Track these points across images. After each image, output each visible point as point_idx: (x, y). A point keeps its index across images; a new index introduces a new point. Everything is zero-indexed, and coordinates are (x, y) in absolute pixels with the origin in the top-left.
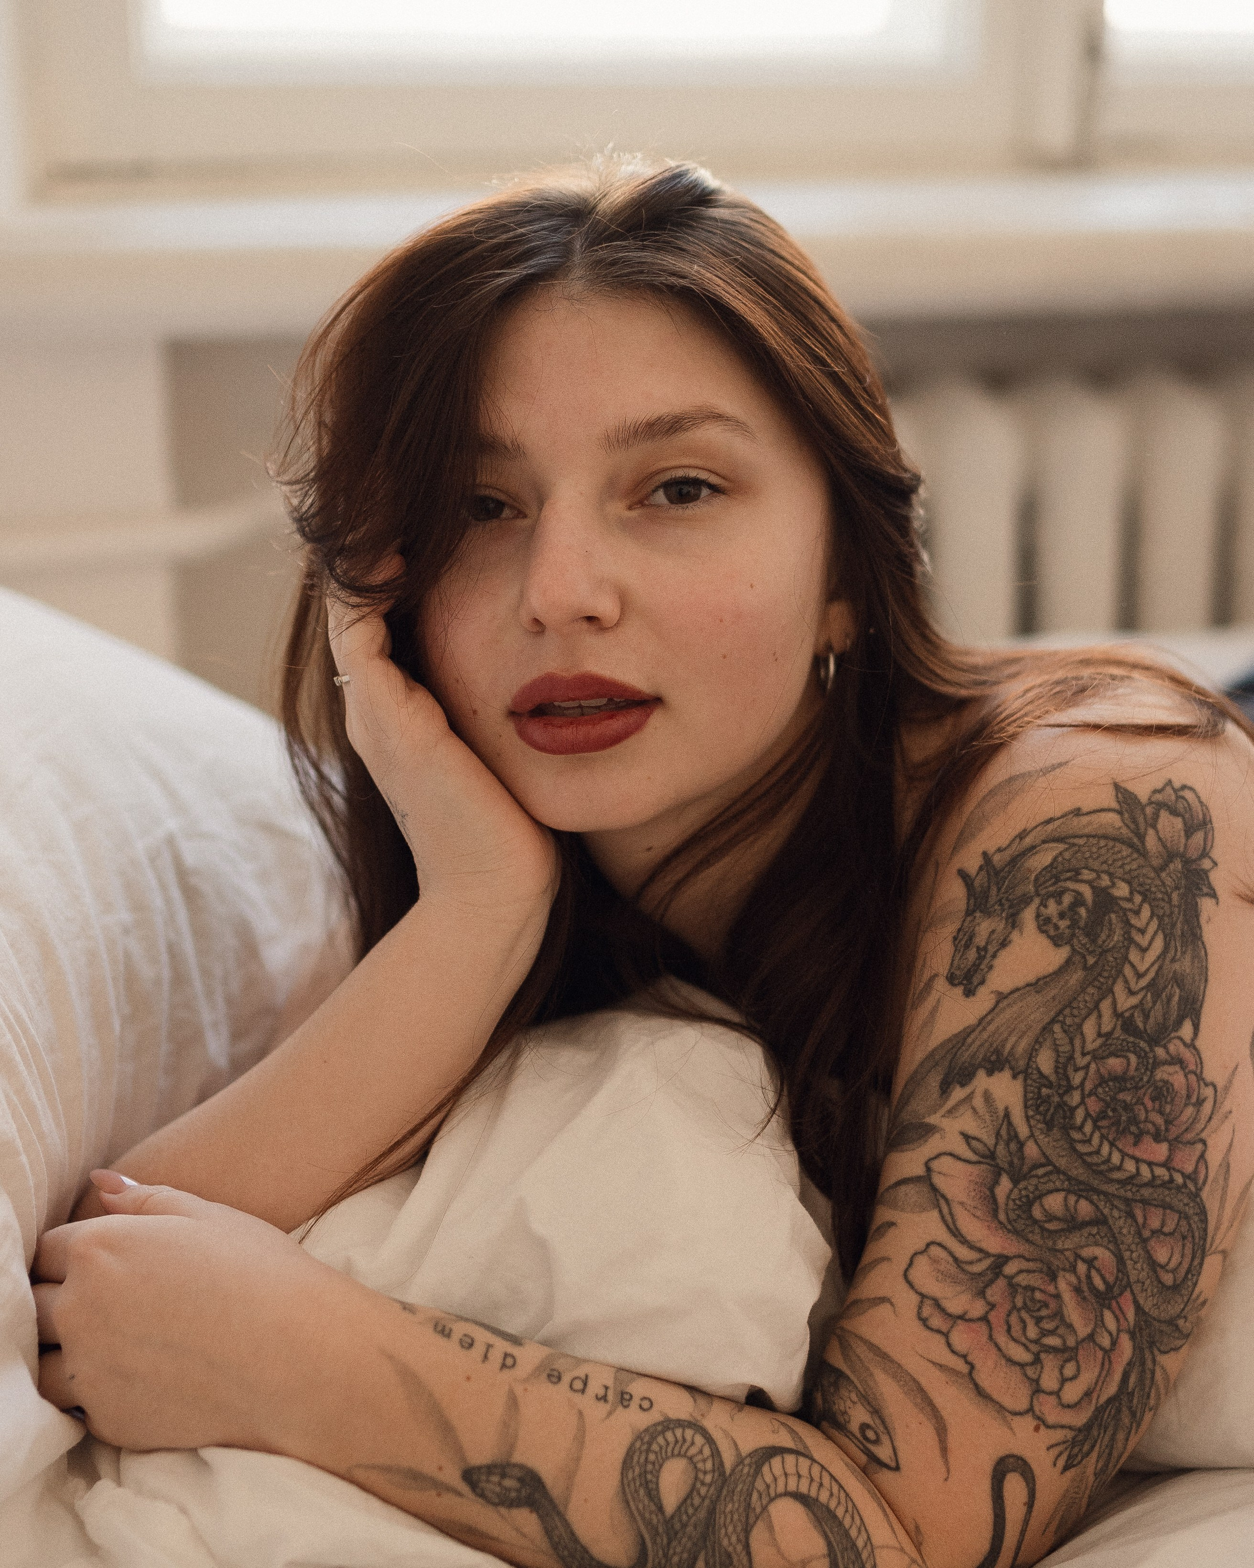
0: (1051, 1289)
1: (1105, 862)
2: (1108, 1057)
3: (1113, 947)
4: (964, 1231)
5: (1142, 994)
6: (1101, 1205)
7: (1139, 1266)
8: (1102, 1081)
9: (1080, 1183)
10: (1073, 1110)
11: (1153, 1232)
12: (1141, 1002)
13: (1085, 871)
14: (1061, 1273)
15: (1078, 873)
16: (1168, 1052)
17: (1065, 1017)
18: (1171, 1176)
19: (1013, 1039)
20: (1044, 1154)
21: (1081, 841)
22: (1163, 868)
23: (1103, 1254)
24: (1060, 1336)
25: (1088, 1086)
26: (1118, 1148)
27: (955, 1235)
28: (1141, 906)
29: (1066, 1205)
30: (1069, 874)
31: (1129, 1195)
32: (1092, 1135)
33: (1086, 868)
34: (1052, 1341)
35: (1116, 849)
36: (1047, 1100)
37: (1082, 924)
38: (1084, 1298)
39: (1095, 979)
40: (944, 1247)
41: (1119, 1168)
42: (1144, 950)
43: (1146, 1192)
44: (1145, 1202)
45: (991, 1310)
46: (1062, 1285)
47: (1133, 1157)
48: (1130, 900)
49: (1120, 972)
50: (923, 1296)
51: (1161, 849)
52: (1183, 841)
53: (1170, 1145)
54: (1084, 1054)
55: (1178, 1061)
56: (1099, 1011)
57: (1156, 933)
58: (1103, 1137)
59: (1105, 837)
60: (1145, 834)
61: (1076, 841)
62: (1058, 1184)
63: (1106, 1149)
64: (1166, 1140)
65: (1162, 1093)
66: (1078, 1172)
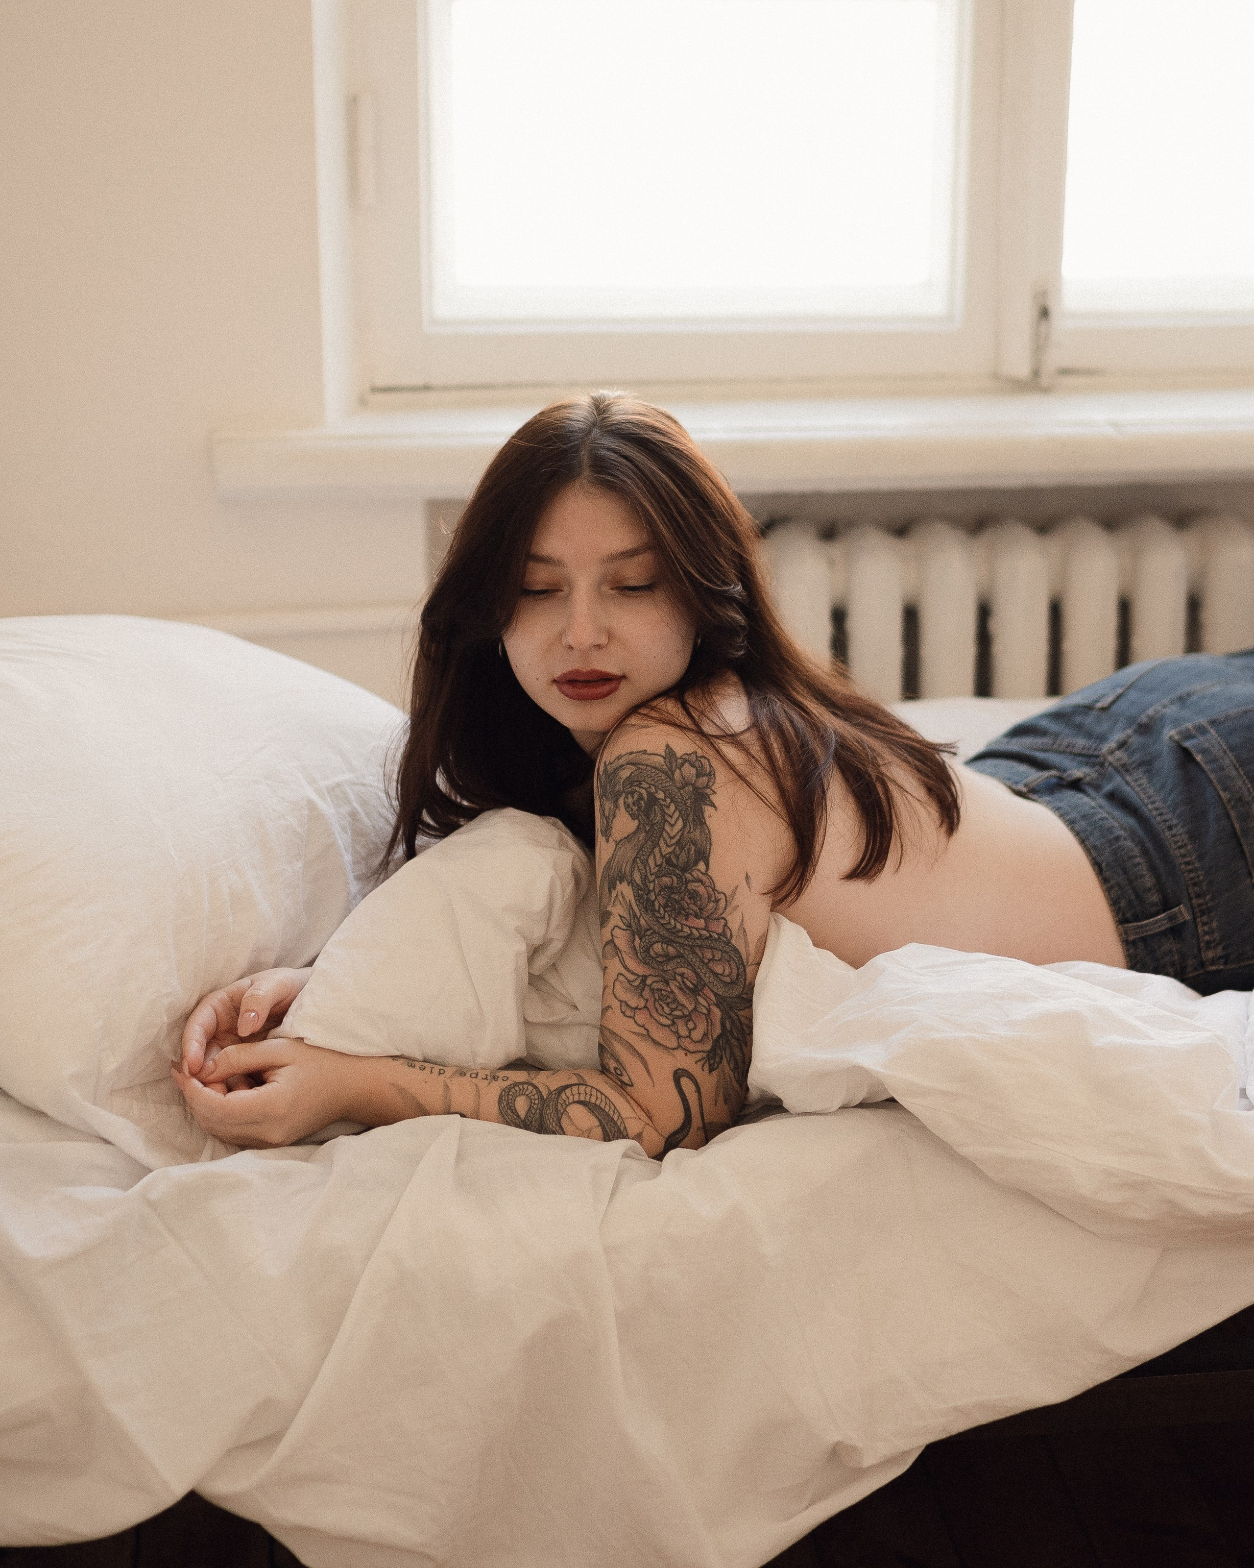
0: (669, 989)
1: (654, 780)
2: (663, 876)
3: (658, 823)
4: (629, 966)
5: (674, 847)
6: (679, 948)
7: (708, 975)
8: (663, 888)
9: (666, 938)
10: (654, 902)
11: (710, 960)
12: (674, 851)
13: (644, 783)
14: (670, 981)
15: (641, 783)
16: (693, 876)
17: (641, 855)
18: (710, 934)
19: (624, 865)
20: (648, 924)
21: (642, 768)
22: (683, 788)
23: (686, 971)
24: (681, 1011)
25: (657, 890)
26: (678, 921)
27: (627, 970)
28: (670, 803)
29: (663, 949)
30: (636, 784)
31: (691, 943)
32: (665, 915)
33: (644, 781)
34: (678, 1013)
35: (660, 775)
36: (643, 898)
37: (643, 810)
38: (685, 993)
39: (651, 837)
40: (624, 975)
41: (682, 931)
42: (672, 826)
43: (699, 942)
45: (647, 1002)
46: (673, 987)
47: (687, 926)
48: (665, 801)
49: (662, 835)
50: (621, 1001)
51: (682, 780)
52: (694, 778)
53: (707, 920)
54: (652, 875)
55: (700, 881)
56: (655, 854)
57: (678, 818)
58: (669, 916)
59: (657, 768)
60: (675, 771)
61: (640, 766)
62: (657, 938)
63: (672, 922)
64: (702, 918)
65: (694, 896)
66: (663, 932)
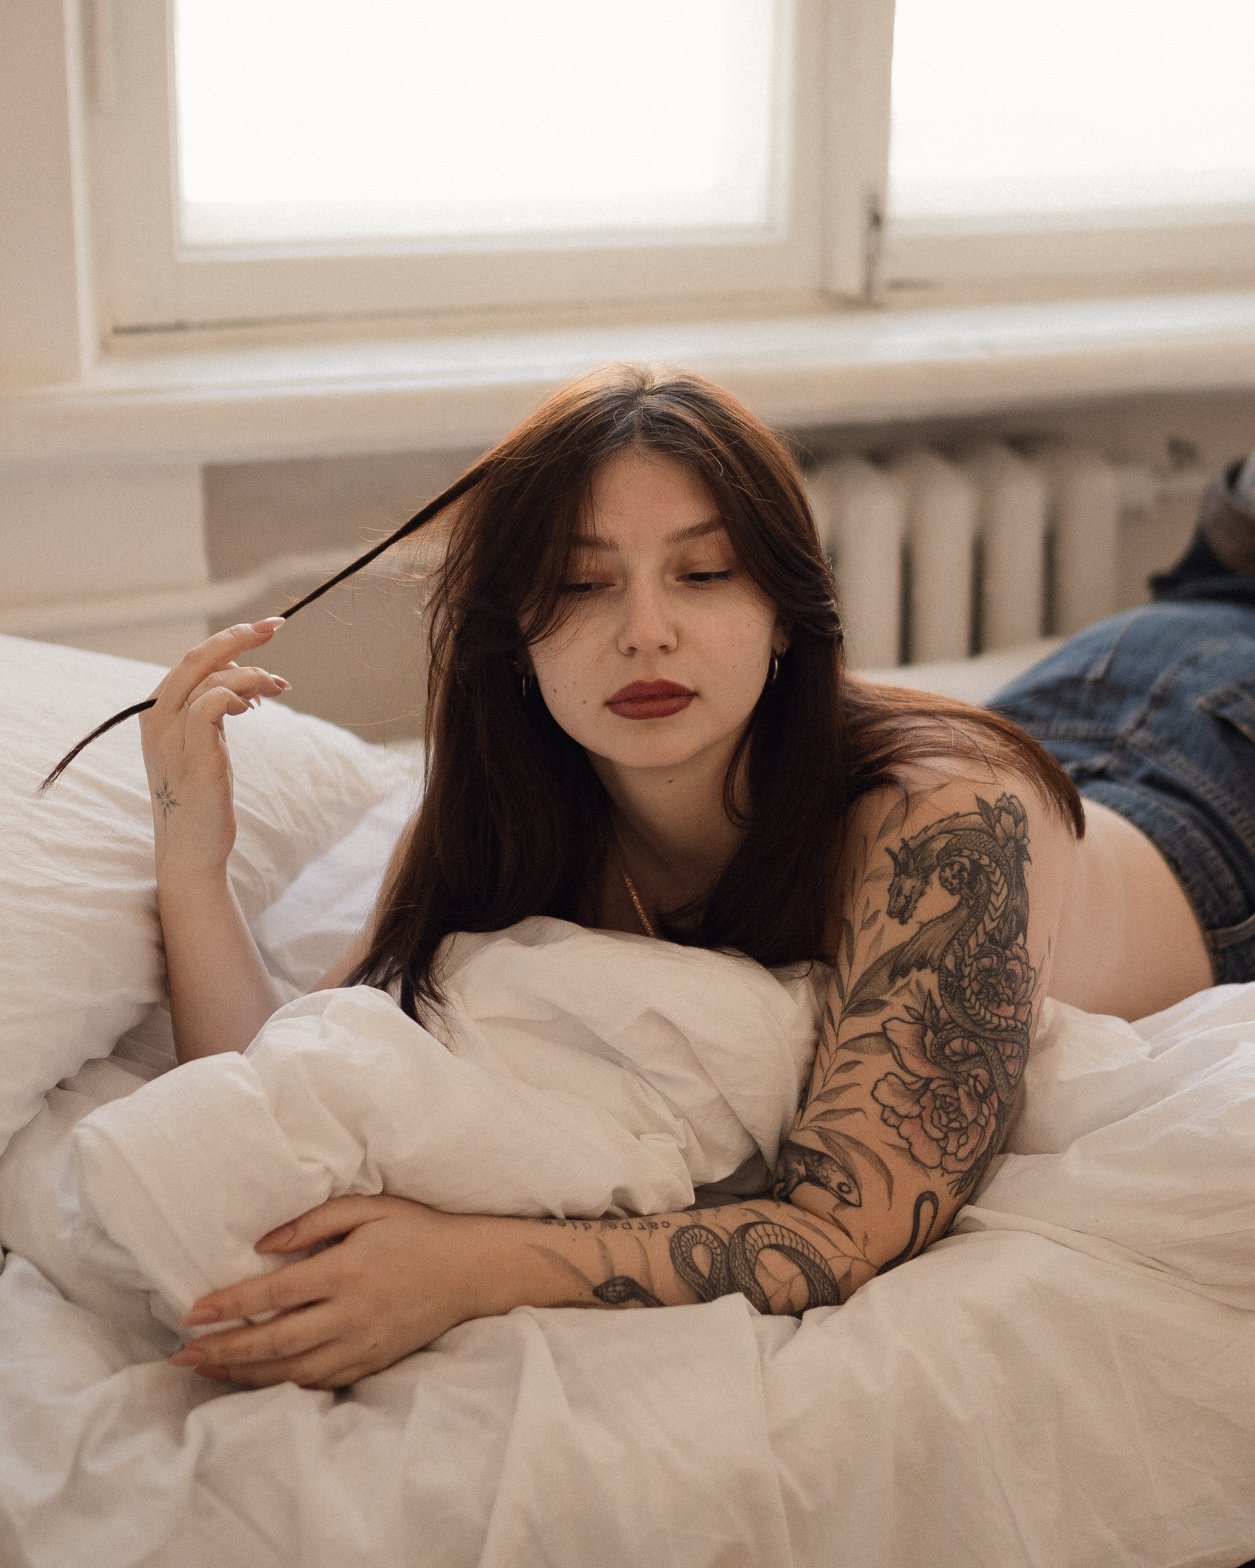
0: (955, 1095)
1: (975, 845)
2: (982, 958)
3: (983, 894)
4: (907, 1064)
5: (999, 919)
6: (981, 1044)
7: (1000, 1077)
8: (980, 971)
9: (970, 1032)
10: (965, 989)
11: (1008, 1057)
12: (998, 926)
13: (966, 851)
14: (960, 1085)
15: (961, 852)
16: (1012, 953)
17: (959, 936)
18: (1016, 1024)
19: (931, 950)
20: (950, 1016)
21: (961, 833)
22: (1005, 847)
23: (982, 1072)
24: (959, 1121)
25: (973, 975)
26: (989, 1010)
27: (902, 1068)
28: (994, 869)
29: (962, 1044)
30: (956, 853)
31: (995, 1037)
32: (975, 1003)
33: (966, 849)
34: (955, 1125)
35: (981, 837)
36: (951, 985)
37: (965, 882)
38: (972, 1099)
39: (973, 914)
40: (896, 1076)
41: (990, 1022)
42: (998, 895)
43: (1003, 1035)
44: (1003, 1040)
45: (923, 1110)
46: (961, 1092)
47: (997, 1015)
48: (990, 866)
49: (987, 908)
50: (884, 1106)
51: (1003, 835)
52: (1014, 828)
53: (1015, 1006)
54: (970, 957)
55: (1018, 958)
56: (977, 932)
57: (1004, 883)
58: (981, 1004)
59: (975, 830)
60: (995, 827)
61: (957, 833)
62: (958, 1033)
63: (983, 1011)
64: (1013, 1003)
65: (1010, 976)
66: (969, 1026)
